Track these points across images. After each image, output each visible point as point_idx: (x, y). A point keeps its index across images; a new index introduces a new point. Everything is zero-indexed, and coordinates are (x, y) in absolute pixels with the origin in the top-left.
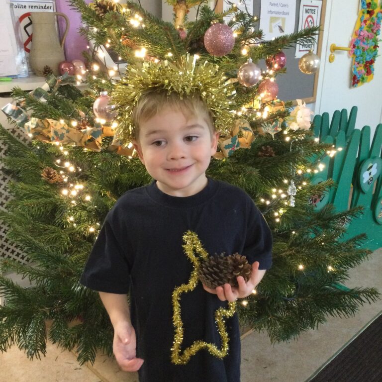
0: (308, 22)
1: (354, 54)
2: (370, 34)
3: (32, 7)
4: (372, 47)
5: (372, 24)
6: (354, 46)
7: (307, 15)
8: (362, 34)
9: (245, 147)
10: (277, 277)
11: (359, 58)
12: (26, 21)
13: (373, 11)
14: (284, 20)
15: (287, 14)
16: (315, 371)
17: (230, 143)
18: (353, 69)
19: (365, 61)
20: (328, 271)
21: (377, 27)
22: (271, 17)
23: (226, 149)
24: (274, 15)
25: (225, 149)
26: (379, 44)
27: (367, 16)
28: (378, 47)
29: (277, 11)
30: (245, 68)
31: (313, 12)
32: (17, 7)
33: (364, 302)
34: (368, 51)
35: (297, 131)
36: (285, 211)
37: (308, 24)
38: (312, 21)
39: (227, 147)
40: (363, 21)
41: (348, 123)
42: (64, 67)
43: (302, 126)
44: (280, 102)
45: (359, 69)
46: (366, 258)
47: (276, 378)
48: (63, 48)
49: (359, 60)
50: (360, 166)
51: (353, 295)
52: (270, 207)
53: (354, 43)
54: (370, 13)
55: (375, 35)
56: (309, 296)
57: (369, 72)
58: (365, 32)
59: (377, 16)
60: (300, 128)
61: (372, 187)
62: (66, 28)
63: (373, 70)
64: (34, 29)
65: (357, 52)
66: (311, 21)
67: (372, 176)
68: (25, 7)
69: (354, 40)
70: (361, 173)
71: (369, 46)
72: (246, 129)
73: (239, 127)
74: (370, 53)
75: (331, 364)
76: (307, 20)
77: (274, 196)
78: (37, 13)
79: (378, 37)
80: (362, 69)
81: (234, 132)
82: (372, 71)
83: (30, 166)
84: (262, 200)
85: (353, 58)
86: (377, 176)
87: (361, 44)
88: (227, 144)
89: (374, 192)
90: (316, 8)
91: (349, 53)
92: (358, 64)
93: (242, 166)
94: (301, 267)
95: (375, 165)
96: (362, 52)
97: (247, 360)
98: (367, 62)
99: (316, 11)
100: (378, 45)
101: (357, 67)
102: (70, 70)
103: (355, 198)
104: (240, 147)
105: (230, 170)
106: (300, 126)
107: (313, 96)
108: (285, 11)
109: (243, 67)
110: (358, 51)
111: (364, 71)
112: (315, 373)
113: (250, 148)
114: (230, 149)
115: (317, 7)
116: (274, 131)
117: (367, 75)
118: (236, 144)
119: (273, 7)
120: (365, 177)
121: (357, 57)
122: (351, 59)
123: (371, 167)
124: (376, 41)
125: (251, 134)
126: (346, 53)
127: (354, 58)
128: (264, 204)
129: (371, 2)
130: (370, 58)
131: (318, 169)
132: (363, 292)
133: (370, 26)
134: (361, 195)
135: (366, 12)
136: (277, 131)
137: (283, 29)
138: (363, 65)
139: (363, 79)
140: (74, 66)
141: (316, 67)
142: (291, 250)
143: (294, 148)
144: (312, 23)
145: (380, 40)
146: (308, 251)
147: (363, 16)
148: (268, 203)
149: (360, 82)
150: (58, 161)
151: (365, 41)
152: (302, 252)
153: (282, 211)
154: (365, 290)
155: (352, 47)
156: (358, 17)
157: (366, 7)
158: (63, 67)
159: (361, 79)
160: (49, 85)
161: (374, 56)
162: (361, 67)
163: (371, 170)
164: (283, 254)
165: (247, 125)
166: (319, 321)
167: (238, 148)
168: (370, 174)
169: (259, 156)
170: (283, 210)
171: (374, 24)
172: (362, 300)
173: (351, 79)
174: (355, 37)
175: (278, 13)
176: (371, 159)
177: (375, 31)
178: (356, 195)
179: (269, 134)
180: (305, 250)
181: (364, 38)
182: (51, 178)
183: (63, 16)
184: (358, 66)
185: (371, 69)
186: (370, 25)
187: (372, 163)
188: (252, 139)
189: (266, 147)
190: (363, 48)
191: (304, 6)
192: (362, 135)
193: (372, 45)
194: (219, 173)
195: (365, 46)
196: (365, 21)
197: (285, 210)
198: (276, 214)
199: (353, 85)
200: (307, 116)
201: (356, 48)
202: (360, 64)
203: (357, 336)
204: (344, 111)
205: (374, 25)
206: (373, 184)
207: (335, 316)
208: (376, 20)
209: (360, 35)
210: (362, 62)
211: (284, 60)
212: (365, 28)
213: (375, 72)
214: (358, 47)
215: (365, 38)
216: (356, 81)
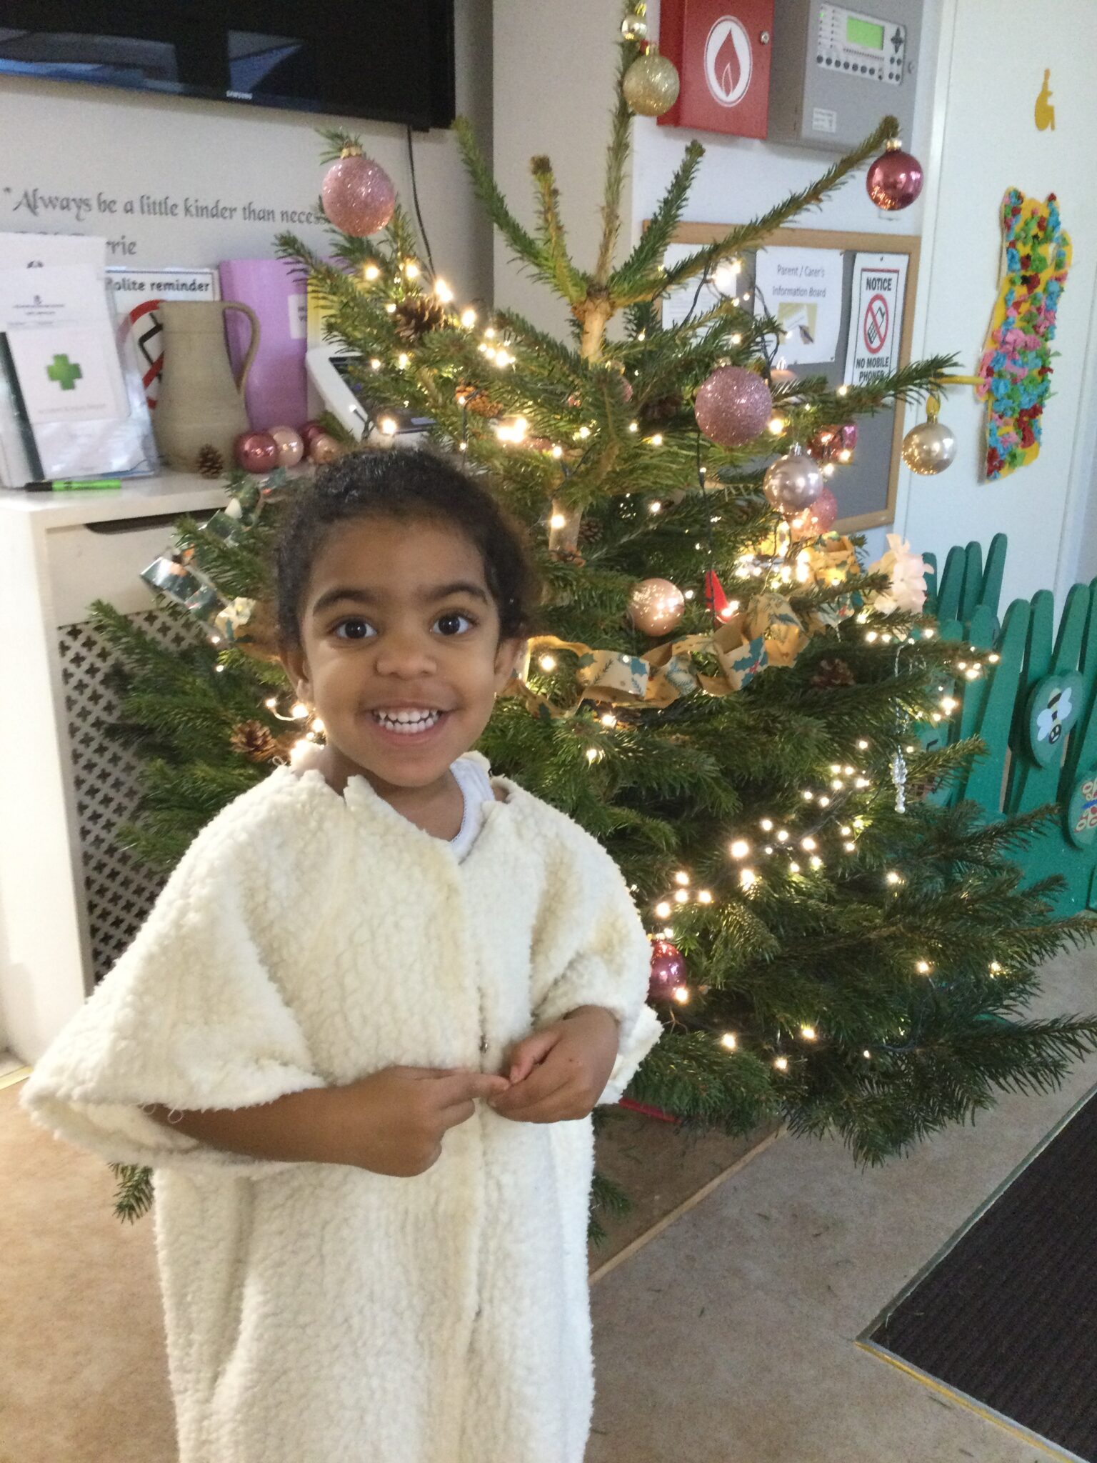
0: (873, 313)
1: (990, 391)
2: (1030, 337)
3: (159, 286)
4: (1035, 372)
5: (1035, 311)
6: (990, 372)
7: (872, 293)
8: (1010, 338)
9: (780, 666)
10: (864, 994)
11: (1004, 402)
12: (145, 324)
13: (1036, 275)
14: (813, 309)
15: (821, 293)
16: (946, 1239)
17: (748, 655)
18: (988, 435)
19: (1018, 410)
20: (992, 976)
21: (1046, 318)
22: (781, 304)
23: (737, 670)
24: (789, 299)
25: (734, 671)
26: (1054, 363)
27: (1021, 291)
28: (1051, 370)
29: (794, 286)
30: (784, 469)
31: (886, 285)
32: (123, 286)
33: (1087, 1051)
34: (1025, 382)
35: (892, 615)
36: (869, 823)
37: (874, 317)
38: (884, 310)
39: (739, 665)
40: (1011, 303)
41: (984, 580)
42: (252, 447)
43: (904, 603)
44: (839, 540)
45: (1004, 430)
46: (1087, 939)
47: (848, 1261)
48: (242, 397)
49: (1002, 408)
50: (1028, 694)
51: (1057, 1034)
52: (828, 812)
53: (988, 363)
54: (1029, 282)
55: (1043, 339)
56: (942, 1041)
57: (1028, 434)
58: (1016, 335)
59: (1045, 290)
60: (898, 609)
61: (1057, 754)
62: (252, 343)
63: (1039, 432)
64: (163, 342)
65: (997, 388)
66: (880, 309)
67: (1059, 720)
68: (142, 286)
69: (991, 354)
70: (1033, 713)
71: (1027, 369)
72: (784, 619)
73: (769, 615)
74: (1030, 388)
75: (984, 1221)
76: (870, 309)
77: (837, 785)
78: (175, 303)
79: (1051, 345)
80: (1009, 431)
81: (752, 627)
82: (1036, 435)
83: (198, 718)
84: (808, 795)
85: (987, 402)
86: (1071, 725)
87: (1006, 366)
88: (740, 659)
89: (1062, 764)
90: (894, 276)
91: (978, 391)
92: (1001, 417)
93: (773, 711)
94: (923, 967)
95: (1067, 693)
96: (1009, 386)
97: (766, 1218)
98: (1023, 412)
99: (893, 283)
100: (1051, 366)
101: (998, 427)
102: (267, 454)
103: (1016, 782)
104: (770, 663)
105: (740, 724)
106: (900, 603)
107: (886, 507)
108: (816, 288)
109: (777, 467)
110: (1002, 384)
111: (1015, 437)
112: (947, 1245)
113: (792, 665)
114: (747, 671)
115: (897, 271)
116: (838, 617)
117: (1023, 447)
118: (760, 658)
119: (786, 277)
120: (1043, 724)
121: (997, 400)
122: (981, 407)
123: (1057, 699)
124: (1045, 355)
125: (796, 630)
126: (969, 390)
127: (990, 404)
128: (814, 805)
129: (1031, 253)
130: (1030, 400)
131: (940, 711)
132: (1082, 1026)
133: (1029, 318)
134: (1032, 772)
135: (1019, 281)
136: (845, 616)
137: (811, 335)
138: (1012, 421)
139: (1014, 456)
140: (276, 445)
141: (945, 457)
142: (893, 924)
143: (903, 665)
144: (883, 315)
145: (1057, 354)
146: (942, 924)
147: (1011, 292)
148: (824, 802)
149: (1007, 466)
150: (271, 703)
151: (1017, 357)
152: (928, 929)
153: (860, 823)
154: (1087, 1020)
155: (984, 373)
156: (1000, 294)
157: (1018, 266)
158: (247, 447)
159: (1008, 458)
160: (242, 502)
161: (1042, 396)
162: (1006, 424)
163: (1056, 707)
164: (873, 935)
165: (786, 610)
166: (978, 1102)
167: (765, 667)
168: (1054, 716)
169: (815, 685)
170: (863, 819)
171: (1039, 310)
172: (1080, 1046)
173: (982, 462)
174: (991, 346)
175: (797, 292)
176: (1055, 677)
177: (1042, 330)
178: (1018, 773)
179: (828, 626)
180: (933, 924)
181: (1014, 349)
182: (258, 748)
183: (243, 310)
184: (999, 423)
185: (1034, 429)
186: (1029, 312)
187: (1059, 687)
188: (799, 645)
189: (831, 662)
190: (1012, 374)
191: (864, 270)
192: (1032, 614)
193: (1036, 365)
194: (716, 730)
195: (1017, 371)
196: (1017, 305)
197: (868, 819)
198: (845, 831)
199: (990, 472)
200: (916, 578)
201: (995, 376)
202: (1005, 418)
203: (1046, 1146)
204: (973, 547)
205: (1040, 313)
206: (1061, 745)
207: (1010, 1090)
208: (1043, 302)
209: (1004, 343)
210: (1010, 413)
211: (853, 433)
212: (1017, 323)
213: (1043, 438)
214: (1000, 375)
215: (1018, 348)
216: (996, 463)
